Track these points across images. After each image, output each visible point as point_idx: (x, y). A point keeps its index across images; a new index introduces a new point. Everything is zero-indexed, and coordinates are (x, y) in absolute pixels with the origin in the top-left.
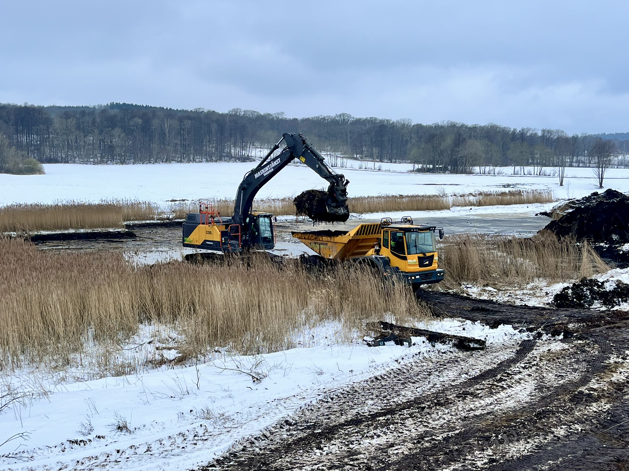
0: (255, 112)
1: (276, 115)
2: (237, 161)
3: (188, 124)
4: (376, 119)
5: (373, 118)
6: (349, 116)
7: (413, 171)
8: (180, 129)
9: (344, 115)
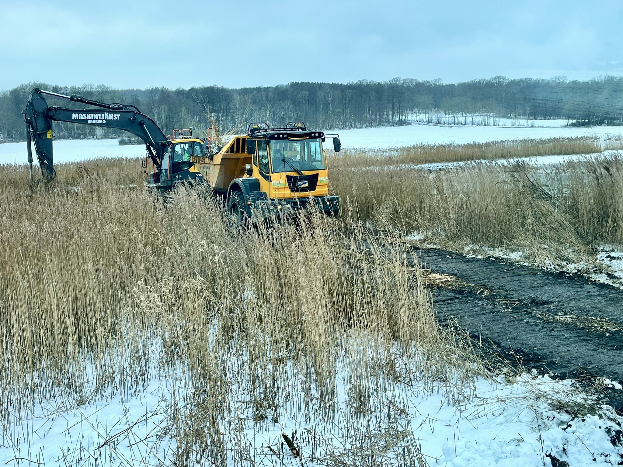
0: (414, 80)
1: (434, 82)
2: (395, 125)
3: (349, 93)
4: (531, 79)
5: (527, 78)
6: (504, 78)
7: (567, 125)
8: (343, 98)
9: (499, 77)
